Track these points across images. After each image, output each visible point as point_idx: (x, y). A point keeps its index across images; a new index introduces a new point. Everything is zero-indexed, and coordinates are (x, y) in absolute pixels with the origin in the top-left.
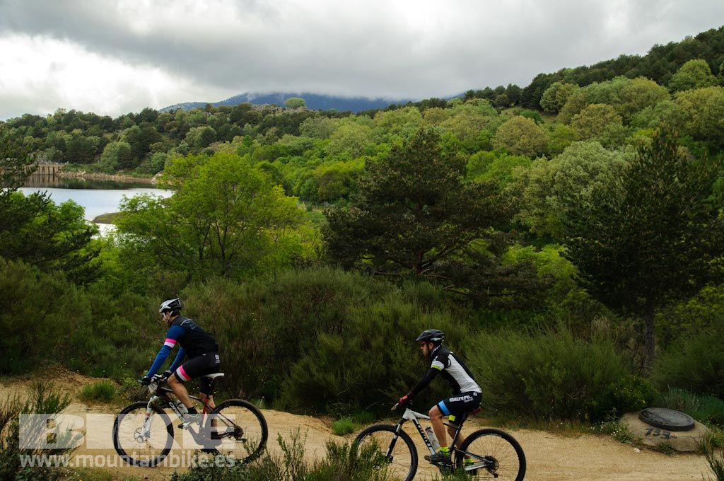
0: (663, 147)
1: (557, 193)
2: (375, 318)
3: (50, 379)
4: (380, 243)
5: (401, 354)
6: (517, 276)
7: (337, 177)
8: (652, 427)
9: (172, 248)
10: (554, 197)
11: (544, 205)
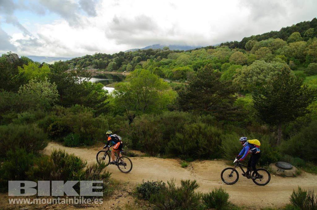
0: (285, 73)
1: (250, 77)
2: (194, 129)
3: (99, 147)
4: (195, 101)
5: (201, 140)
6: (237, 110)
7: (179, 72)
8: (279, 168)
9: (130, 99)
10: (249, 78)
11: (246, 81)
